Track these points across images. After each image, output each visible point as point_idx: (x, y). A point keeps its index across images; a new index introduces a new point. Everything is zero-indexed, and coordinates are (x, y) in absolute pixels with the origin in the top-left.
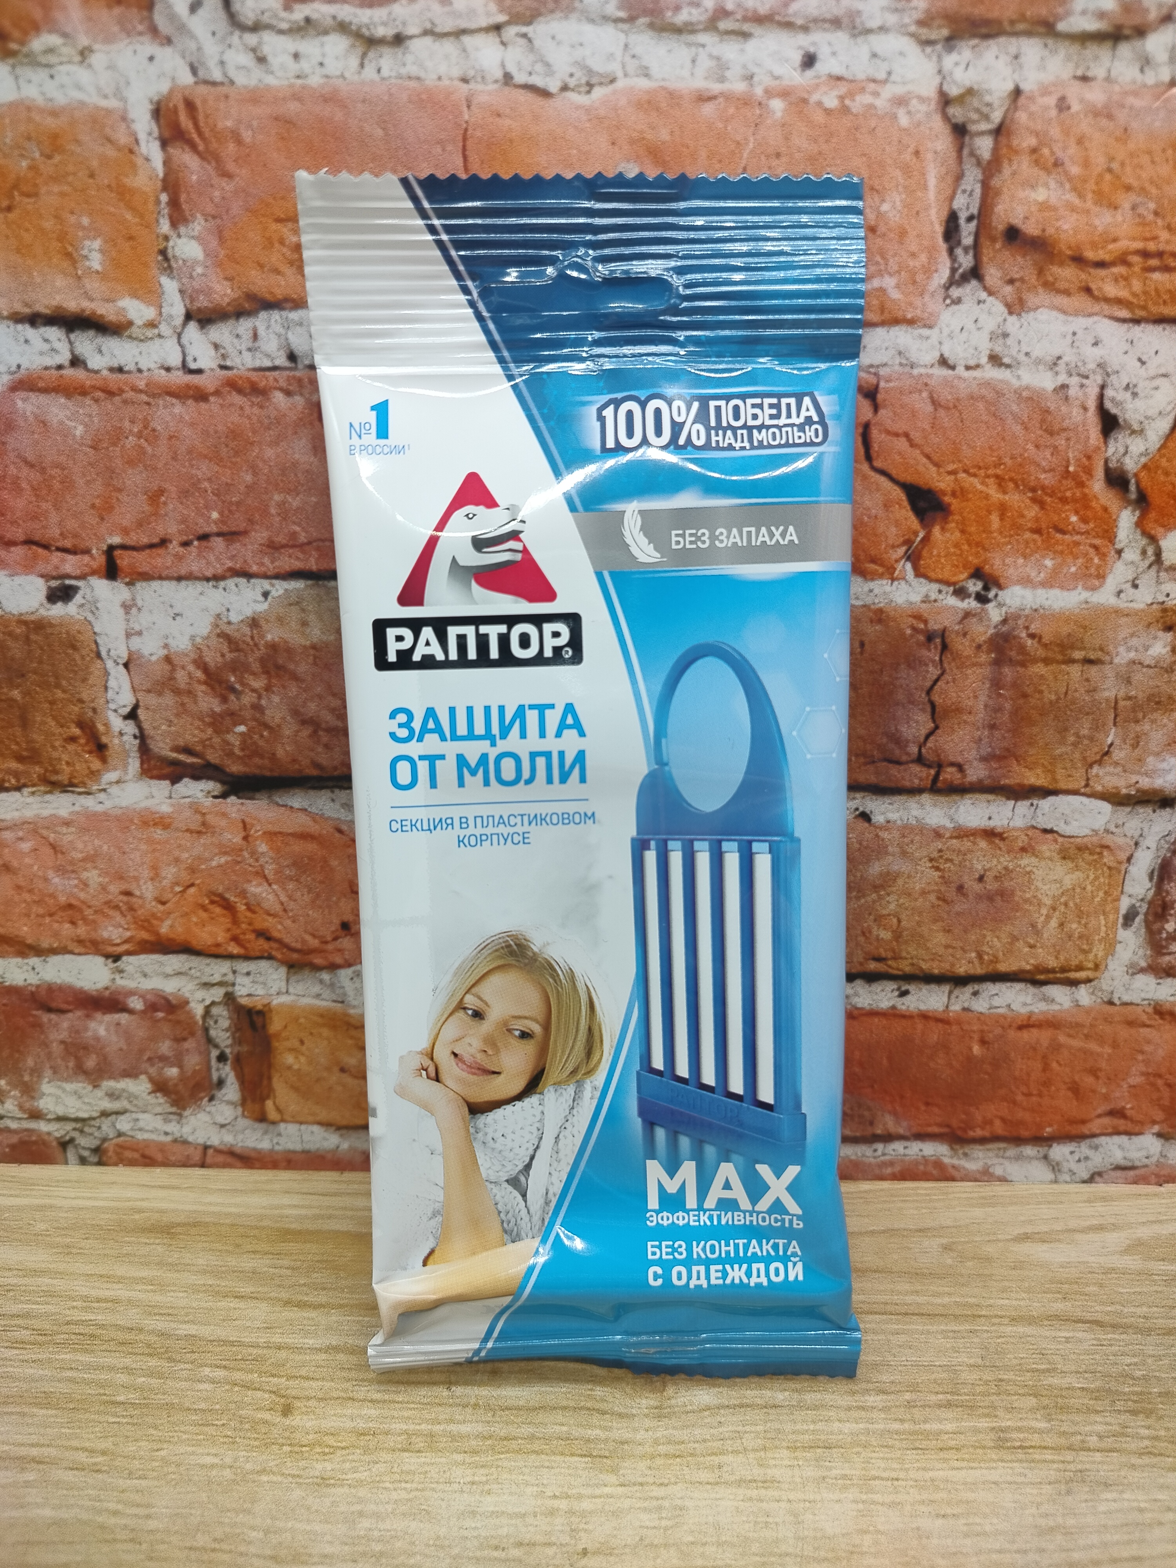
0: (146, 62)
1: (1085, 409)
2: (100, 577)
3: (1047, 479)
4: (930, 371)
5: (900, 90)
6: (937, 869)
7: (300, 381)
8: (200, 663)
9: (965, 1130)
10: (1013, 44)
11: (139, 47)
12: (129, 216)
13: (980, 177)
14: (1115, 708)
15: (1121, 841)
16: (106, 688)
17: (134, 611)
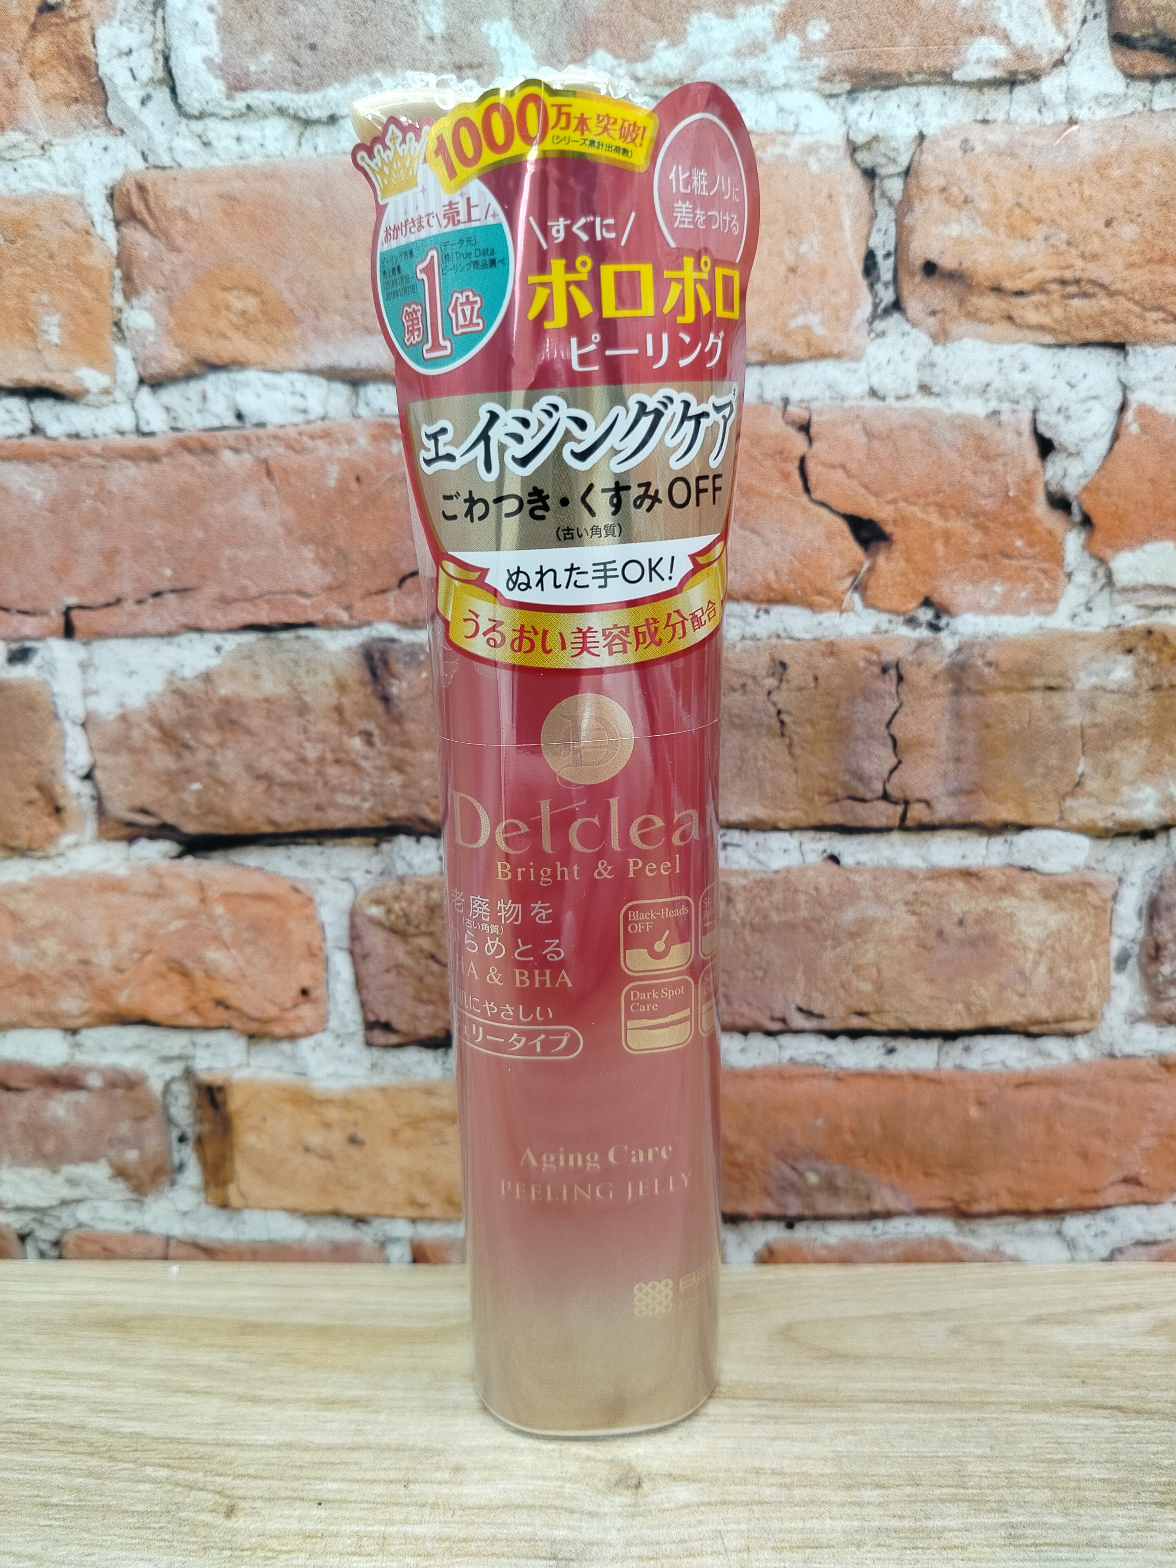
0: (100, 152)
1: (1019, 434)
2: (59, 637)
3: (987, 504)
4: (861, 403)
5: (808, 140)
6: (914, 913)
7: (247, 439)
8: (155, 721)
9: (969, 1203)
10: (913, 94)
11: (95, 140)
12: (85, 292)
13: (893, 216)
14: (1082, 737)
15: (1103, 877)
16: (63, 749)
17: (91, 671)
